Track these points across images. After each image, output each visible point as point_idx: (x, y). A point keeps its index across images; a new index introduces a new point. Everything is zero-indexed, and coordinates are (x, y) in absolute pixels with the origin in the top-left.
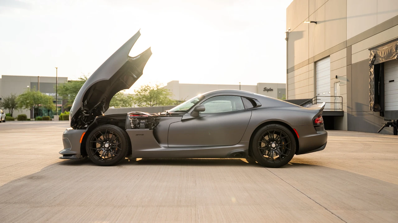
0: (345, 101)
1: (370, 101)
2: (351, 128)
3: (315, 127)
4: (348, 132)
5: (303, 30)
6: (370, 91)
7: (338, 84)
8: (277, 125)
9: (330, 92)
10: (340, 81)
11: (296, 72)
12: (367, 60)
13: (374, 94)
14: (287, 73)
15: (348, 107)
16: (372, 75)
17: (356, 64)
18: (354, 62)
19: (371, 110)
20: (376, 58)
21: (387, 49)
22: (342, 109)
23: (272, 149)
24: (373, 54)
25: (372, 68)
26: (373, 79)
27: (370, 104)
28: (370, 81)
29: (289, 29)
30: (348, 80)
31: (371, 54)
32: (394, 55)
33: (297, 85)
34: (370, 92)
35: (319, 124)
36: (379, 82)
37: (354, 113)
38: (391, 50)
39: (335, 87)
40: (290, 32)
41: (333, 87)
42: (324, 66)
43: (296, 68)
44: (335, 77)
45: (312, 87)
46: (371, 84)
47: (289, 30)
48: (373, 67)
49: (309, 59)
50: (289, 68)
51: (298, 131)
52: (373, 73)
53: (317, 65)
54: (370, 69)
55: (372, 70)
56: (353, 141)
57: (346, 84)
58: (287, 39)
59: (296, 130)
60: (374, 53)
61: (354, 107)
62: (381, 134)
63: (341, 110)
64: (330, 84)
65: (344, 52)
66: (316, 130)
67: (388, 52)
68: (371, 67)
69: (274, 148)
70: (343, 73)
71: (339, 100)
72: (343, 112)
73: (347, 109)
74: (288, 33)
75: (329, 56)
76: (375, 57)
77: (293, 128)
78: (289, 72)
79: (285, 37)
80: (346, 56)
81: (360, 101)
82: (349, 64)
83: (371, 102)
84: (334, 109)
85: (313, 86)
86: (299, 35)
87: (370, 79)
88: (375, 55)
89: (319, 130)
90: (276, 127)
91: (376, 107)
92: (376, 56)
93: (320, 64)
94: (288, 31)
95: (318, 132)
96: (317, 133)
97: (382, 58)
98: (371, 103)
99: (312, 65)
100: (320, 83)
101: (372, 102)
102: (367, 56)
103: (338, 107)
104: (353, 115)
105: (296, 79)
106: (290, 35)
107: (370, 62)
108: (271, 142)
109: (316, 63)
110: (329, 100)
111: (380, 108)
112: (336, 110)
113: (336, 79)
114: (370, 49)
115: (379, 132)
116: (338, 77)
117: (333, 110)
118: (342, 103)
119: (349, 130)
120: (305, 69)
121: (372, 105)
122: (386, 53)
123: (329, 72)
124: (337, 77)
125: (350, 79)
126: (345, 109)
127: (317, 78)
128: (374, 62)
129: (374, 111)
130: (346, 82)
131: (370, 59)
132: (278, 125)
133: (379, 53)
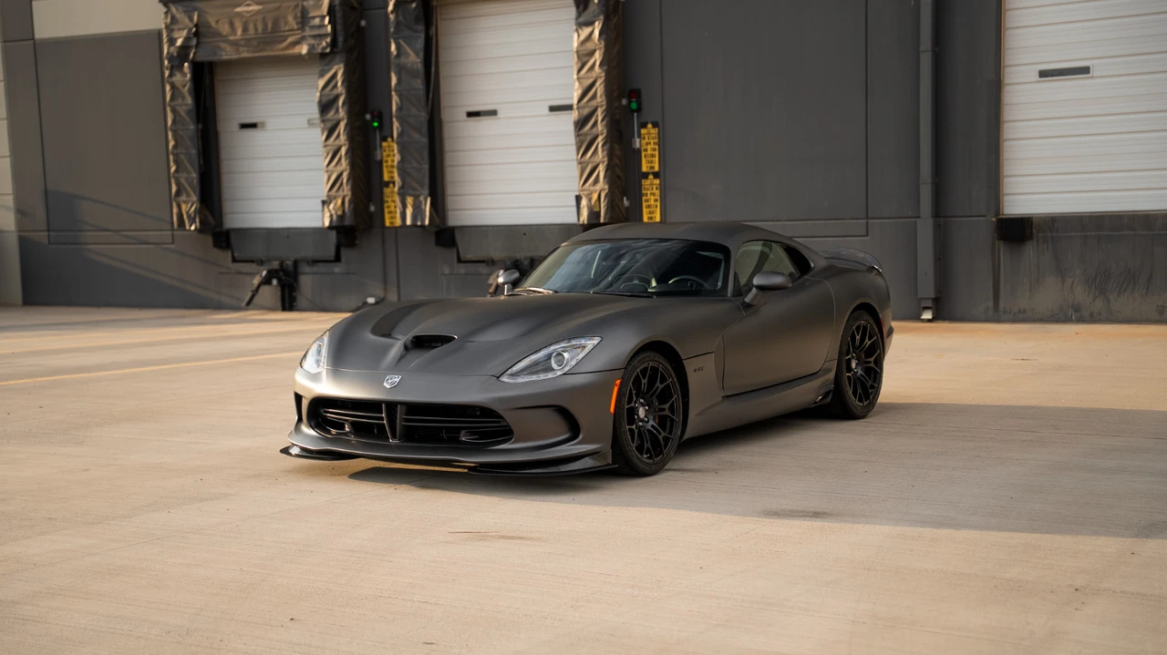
1: (178, 194)
6: (176, 156)
13: (197, 166)
15: (18, 211)
16: (182, 99)
19: (183, 226)
20: (205, 40)
21: (258, 12)
24: (187, 23)
25: (183, 73)
26: (189, 112)
27: (178, 205)
28: (175, 120)
31: (175, 20)
32: (290, 40)
34: (177, 161)
36: (200, 127)
38: (276, 22)
46: (181, 132)
48: (187, 70)
52: (185, 91)
54: (173, 75)
55: (182, 80)
60: (191, 21)
67: (265, 25)
68: (175, 68)
73: (19, 221)
76: (195, 34)
82: (19, 38)
83: (185, 198)
87: (174, 111)
88: (196, 27)
92: (201, 30)
97: (235, 44)
98: (185, 202)
101: (190, 197)
107: (171, 50)
115: (248, 303)
121: (189, 209)
122: (256, 29)
128: (190, 52)
131: (174, 39)
133: (217, 22)
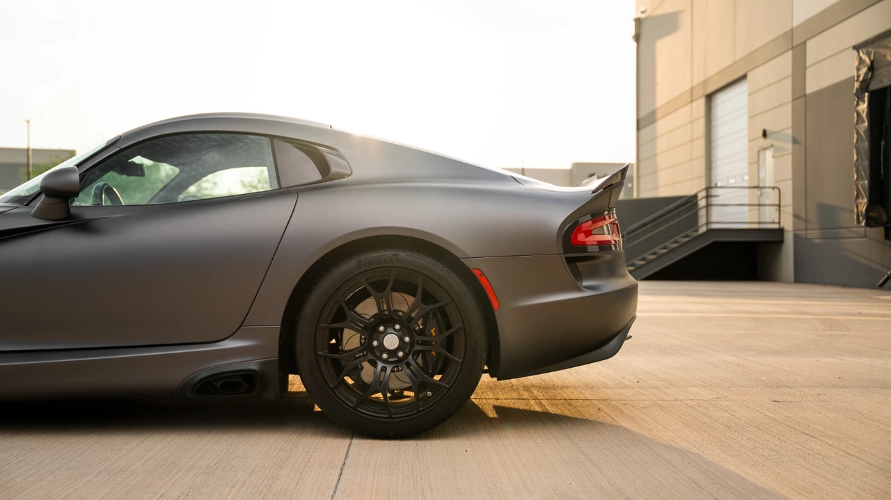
0: (788, 199)
1: (857, 197)
2: (806, 275)
3: (570, 261)
4: (796, 285)
5: (678, 9)
6: (857, 167)
7: (769, 153)
8: (403, 255)
9: (746, 178)
10: (775, 143)
11: (662, 126)
12: (850, 81)
14: (638, 129)
15: (795, 216)
16: (863, 121)
17: (818, 94)
18: (811, 88)
19: (859, 222)
20: (877, 72)
22: (779, 223)
23: (385, 356)
24: (868, 61)
25: (864, 102)
26: (865, 132)
27: (857, 207)
28: (857, 140)
29: (643, 9)
30: (795, 141)
31: (861, 61)
33: (662, 161)
34: (857, 172)
35: (596, 248)
36: (883, 143)
37: (813, 234)
39: (761, 163)
40: (645, 19)
41: (756, 163)
42: (731, 105)
43: (659, 114)
44: (761, 134)
45: (700, 165)
46: (860, 148)
47: (643, 12)
48: (866, 99)
49: (692, 89)
50: (642, 114)
51: (493, 279)
52: (864, 115)
53: (713, 104)
54: (858, 104)
55: (863, 107)
56: (797, 313)
57: (791, 151)
58: (637, 38)
59: (482, 274)
60: (869, 58)
61: (813, 216)
62: (886, 292)
63: (776, 226)
64: (746, 155)
65: (785, 62)
66: (578, 276)
68: (860, 98)
69: (392, 353)
70: (782, 121)
71: (771, 197)
72: (781, 231)
73: (794, 224)
74: (638, 22)
75: (744, 77)
76: (871, 68)
77: (470, 265)
78: (641, 125)
79: (633, 32)
80: (790, 72)
81: (830, 199)
82: (800, 95)
83: (860, 200)
84: (759, 223)
85: (702, 161)
86: (668, 24)
87: (858, 133)
88: (872, 62)
89: (594, 274)
90: (398, 260)
91: (872, 214)
92: (875, 65)
93: (722, 101)
94: (639, 15)
95: (585, 283)
96: (579, 289)
98: (861, 203)
99: (700, 104)
100: (722, 151)
101: (863, 198)
102: (848, 68)
103: (769, 219)
104: (808, 237)
105: (661, 144)
106: (644, 26)
107: (857, 85)
108: (382, 328)
109: (710, 98)
110: (745, 196)
111: (885, 218)
112: (763, 226)
113: (762, 140)
114: (857, 48)
115: (882, 285)
116: (768, 133)
117: (756, 226)
118: (779, 206)
119: (799, 279)
120: (682, 115)
121: (863, 208)
123: (744, 122)
124: (765, 134)
125: (801, 138)
126: (788, 224)
127: (713, 138)
128: (869, 84)
129: (867, 225)
130: (789, 146)
131: (858, 76)
132: (409, 253)
133: (883, 56)
